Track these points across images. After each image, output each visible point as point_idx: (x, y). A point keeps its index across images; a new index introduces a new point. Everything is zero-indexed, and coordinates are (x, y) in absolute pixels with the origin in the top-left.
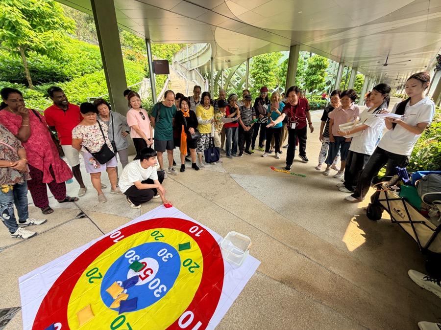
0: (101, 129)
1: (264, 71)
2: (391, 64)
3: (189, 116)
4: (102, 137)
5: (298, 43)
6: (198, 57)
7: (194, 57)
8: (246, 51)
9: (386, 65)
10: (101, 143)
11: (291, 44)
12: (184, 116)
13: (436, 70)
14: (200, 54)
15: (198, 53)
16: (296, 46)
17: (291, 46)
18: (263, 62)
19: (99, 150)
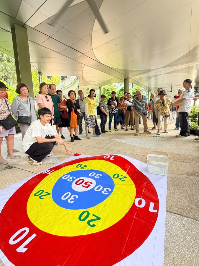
0: (6, 103)
1: (108, 95)
2: (173, 91)
3: (76, 102)
4: (8, 109)
5: (128, 78)
6: (68, 88)
7: (65, 88)
8: (98, 83)
9: (171, 91)
10: (8, 113)
11: (124, 78)
12: (73, 102)
13: (195, 93)
14: (69, 86)
15: (68, 85)
16: (127, 79)
17: (125, 80)
18: (108, 90)
19: (6, 118)
